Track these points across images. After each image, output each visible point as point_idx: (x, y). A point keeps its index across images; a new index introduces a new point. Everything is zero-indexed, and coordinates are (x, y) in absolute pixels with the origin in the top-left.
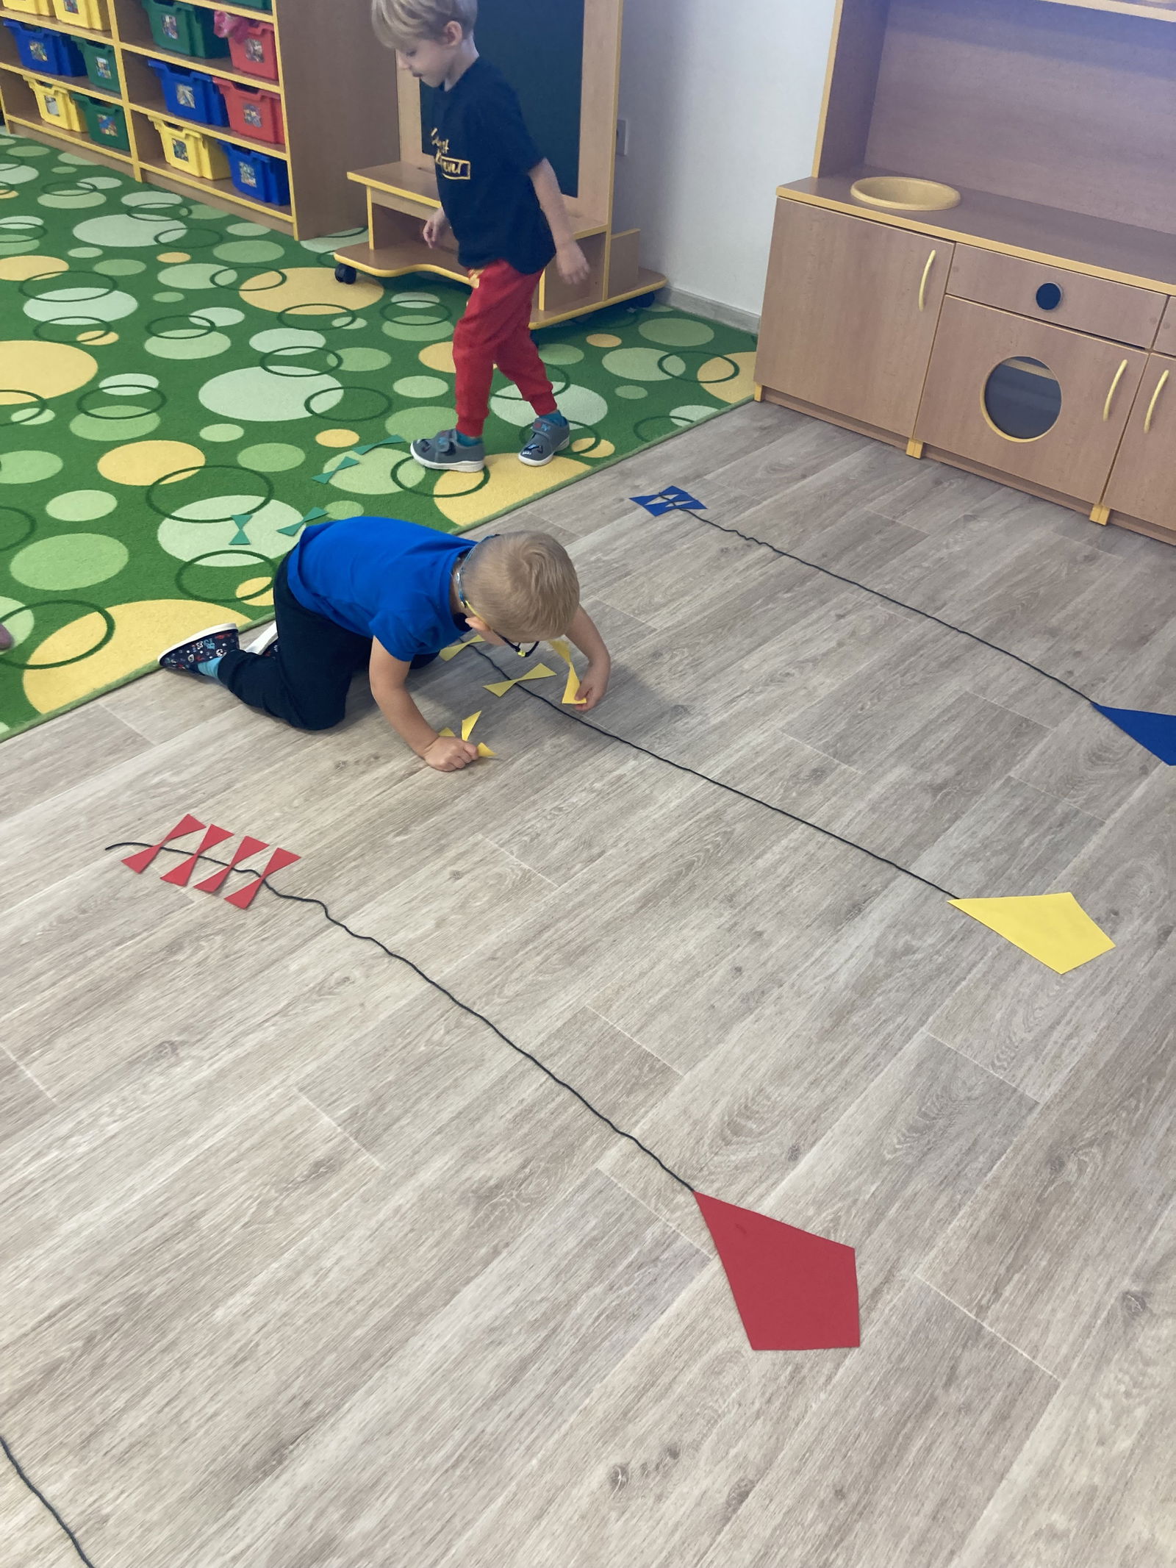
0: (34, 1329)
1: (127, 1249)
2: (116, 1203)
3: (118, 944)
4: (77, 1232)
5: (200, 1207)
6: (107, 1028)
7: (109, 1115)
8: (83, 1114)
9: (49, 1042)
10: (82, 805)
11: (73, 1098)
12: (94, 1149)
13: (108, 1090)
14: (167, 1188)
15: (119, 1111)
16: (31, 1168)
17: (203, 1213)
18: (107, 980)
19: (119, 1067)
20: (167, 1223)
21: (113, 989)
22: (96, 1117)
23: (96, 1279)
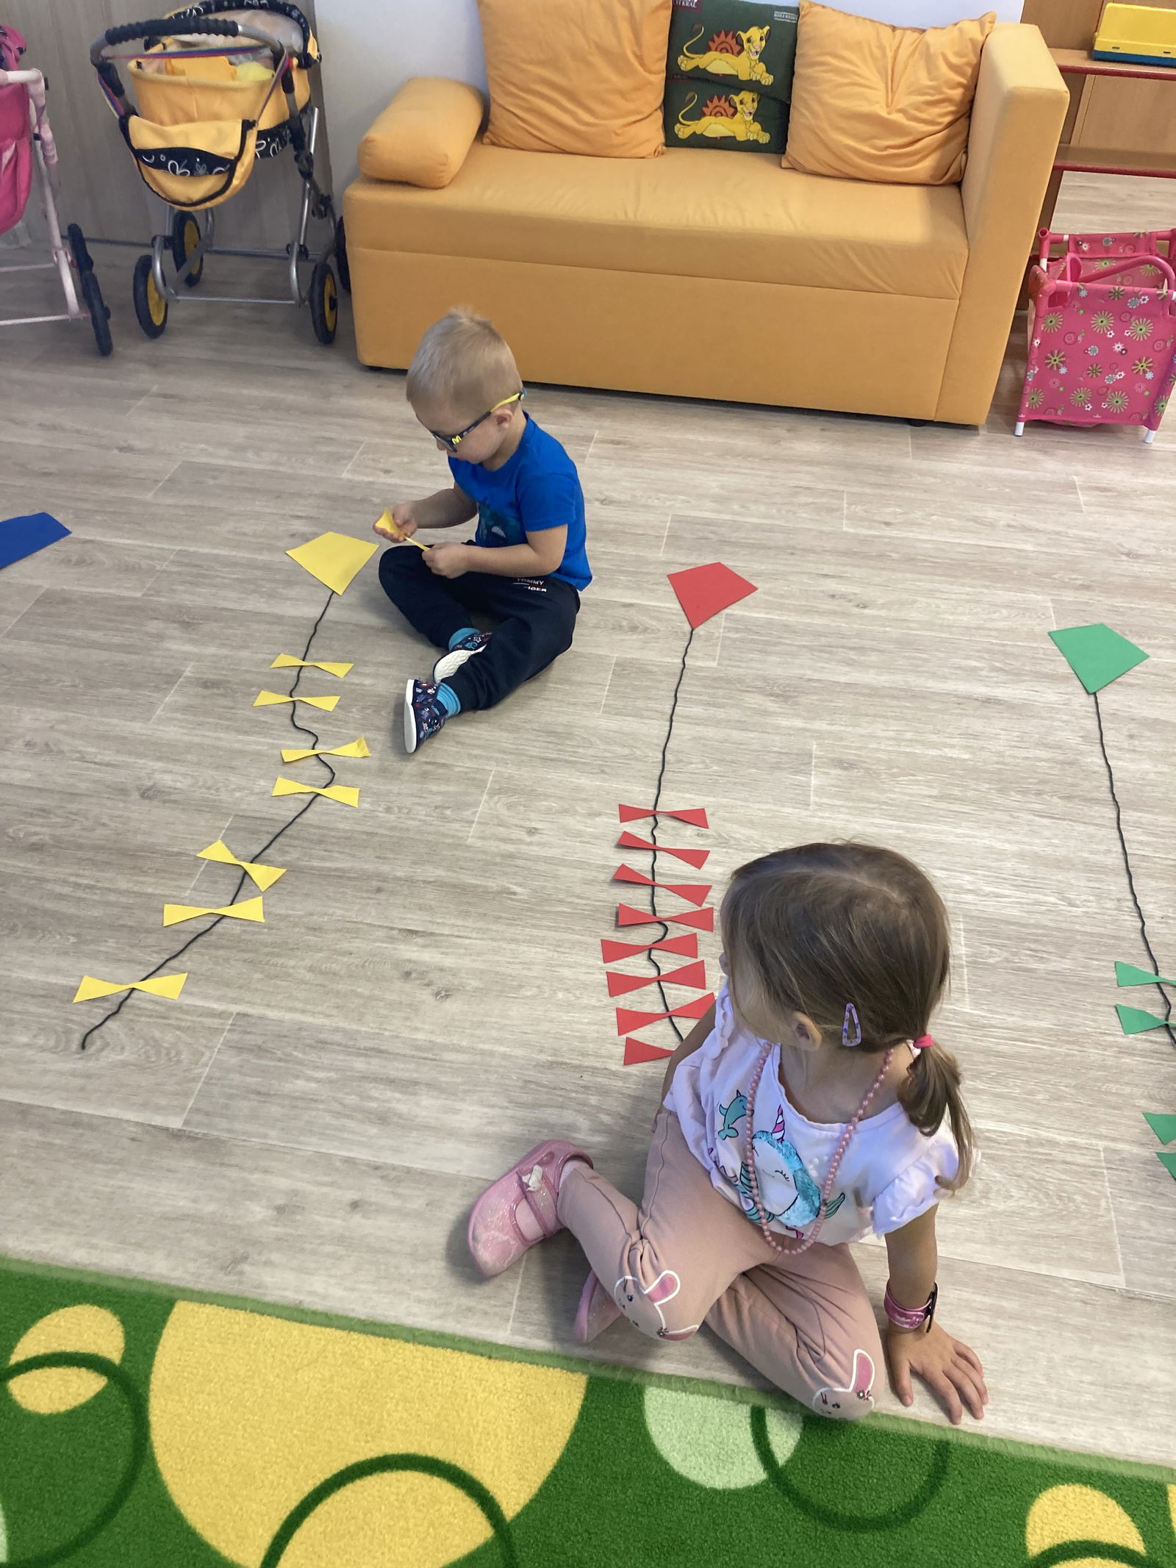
0: (1065, 819)
1: (986, 814)
5: (928, 800)
14: (938, 822)
16: (1007, 892)
17: (930, 797)
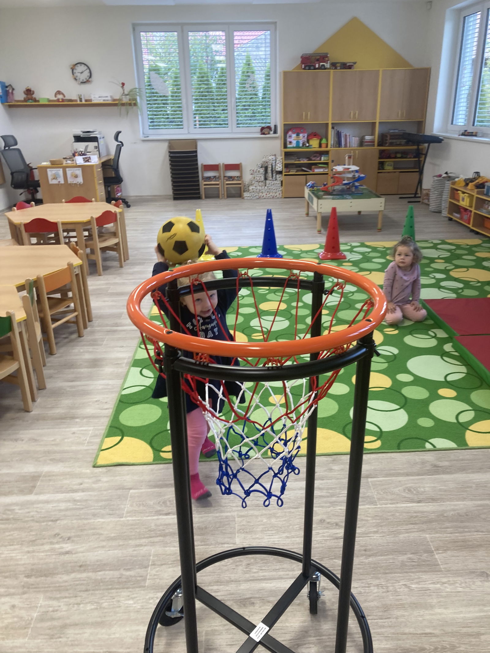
1: (455, 629)
2: (455, 613)
3: (476, 532)
4: (440, 614)
6: (465, 557)
7: (460, 584)
8: (451, 579)
9: (445, 550)
10: (475, 481)
11: (449, 572)
12: (452, 592)
13: (461, 576)
14: (473, 619)
15: (463, 585)
16: (430, 586)
18: (469, 541)
19: (467, 571)
20: (469, 630)
21: (471, 545)
22: (455, 583)
23: (443, 632)
